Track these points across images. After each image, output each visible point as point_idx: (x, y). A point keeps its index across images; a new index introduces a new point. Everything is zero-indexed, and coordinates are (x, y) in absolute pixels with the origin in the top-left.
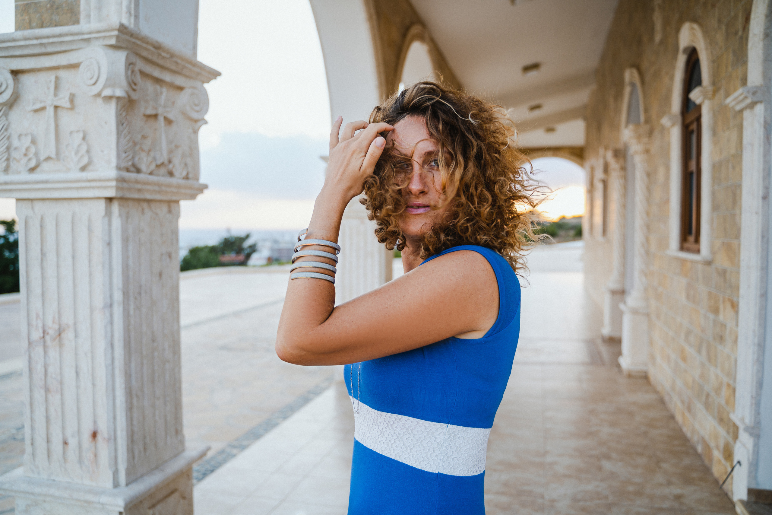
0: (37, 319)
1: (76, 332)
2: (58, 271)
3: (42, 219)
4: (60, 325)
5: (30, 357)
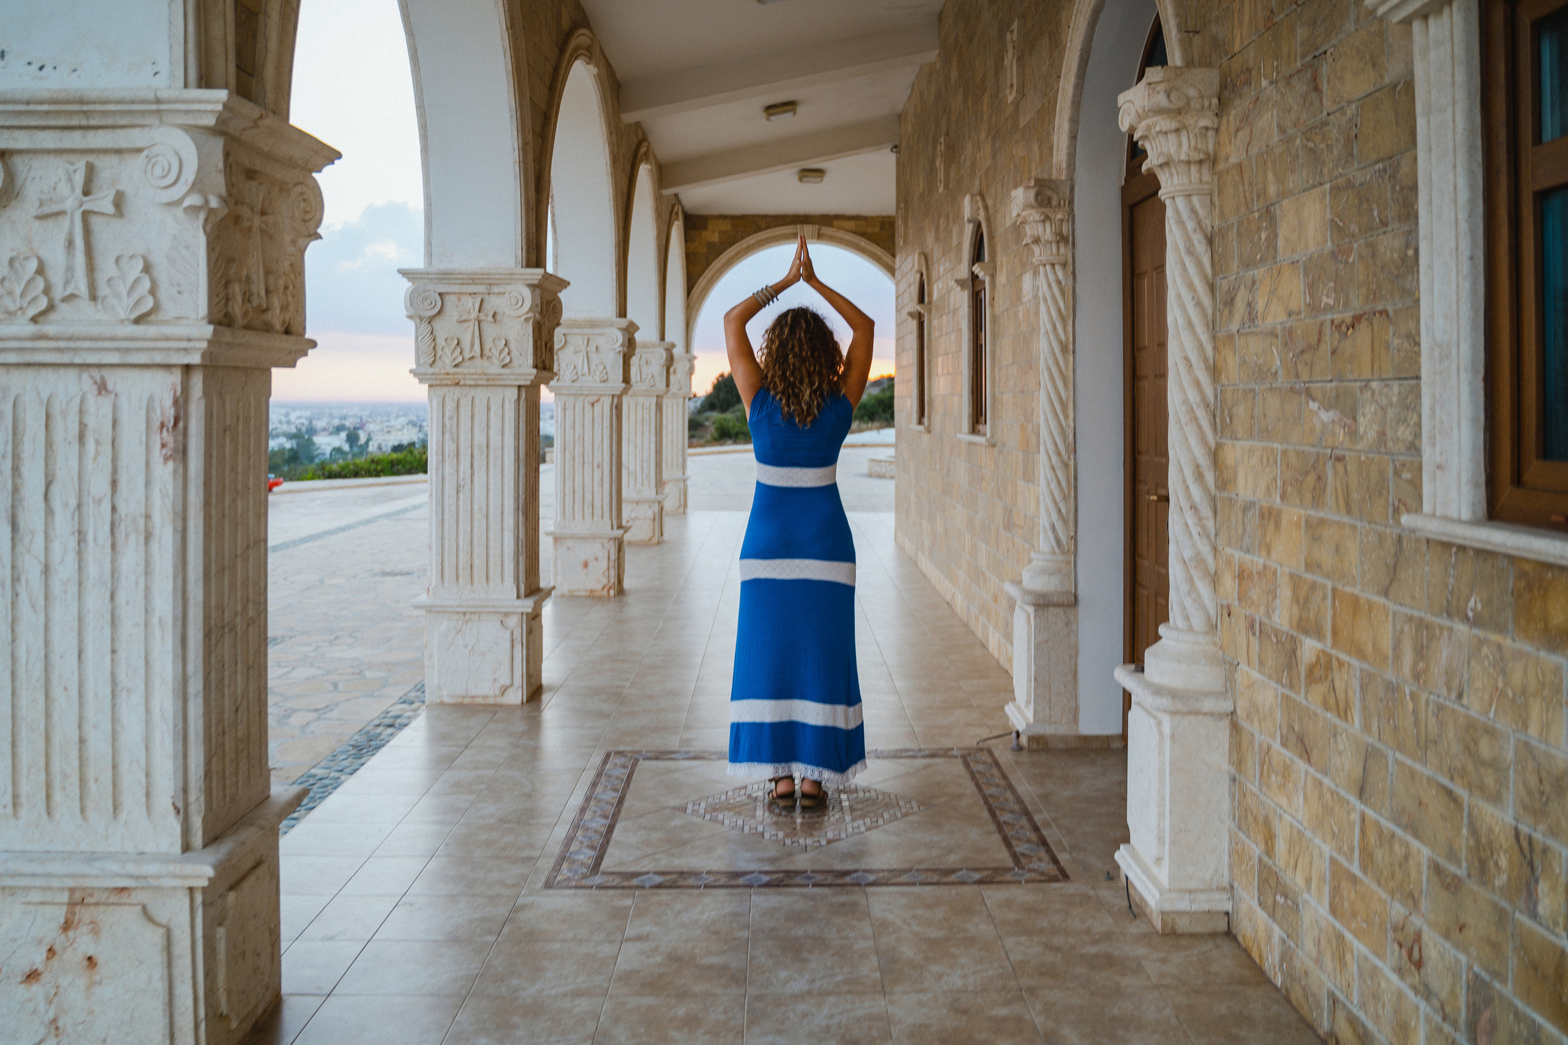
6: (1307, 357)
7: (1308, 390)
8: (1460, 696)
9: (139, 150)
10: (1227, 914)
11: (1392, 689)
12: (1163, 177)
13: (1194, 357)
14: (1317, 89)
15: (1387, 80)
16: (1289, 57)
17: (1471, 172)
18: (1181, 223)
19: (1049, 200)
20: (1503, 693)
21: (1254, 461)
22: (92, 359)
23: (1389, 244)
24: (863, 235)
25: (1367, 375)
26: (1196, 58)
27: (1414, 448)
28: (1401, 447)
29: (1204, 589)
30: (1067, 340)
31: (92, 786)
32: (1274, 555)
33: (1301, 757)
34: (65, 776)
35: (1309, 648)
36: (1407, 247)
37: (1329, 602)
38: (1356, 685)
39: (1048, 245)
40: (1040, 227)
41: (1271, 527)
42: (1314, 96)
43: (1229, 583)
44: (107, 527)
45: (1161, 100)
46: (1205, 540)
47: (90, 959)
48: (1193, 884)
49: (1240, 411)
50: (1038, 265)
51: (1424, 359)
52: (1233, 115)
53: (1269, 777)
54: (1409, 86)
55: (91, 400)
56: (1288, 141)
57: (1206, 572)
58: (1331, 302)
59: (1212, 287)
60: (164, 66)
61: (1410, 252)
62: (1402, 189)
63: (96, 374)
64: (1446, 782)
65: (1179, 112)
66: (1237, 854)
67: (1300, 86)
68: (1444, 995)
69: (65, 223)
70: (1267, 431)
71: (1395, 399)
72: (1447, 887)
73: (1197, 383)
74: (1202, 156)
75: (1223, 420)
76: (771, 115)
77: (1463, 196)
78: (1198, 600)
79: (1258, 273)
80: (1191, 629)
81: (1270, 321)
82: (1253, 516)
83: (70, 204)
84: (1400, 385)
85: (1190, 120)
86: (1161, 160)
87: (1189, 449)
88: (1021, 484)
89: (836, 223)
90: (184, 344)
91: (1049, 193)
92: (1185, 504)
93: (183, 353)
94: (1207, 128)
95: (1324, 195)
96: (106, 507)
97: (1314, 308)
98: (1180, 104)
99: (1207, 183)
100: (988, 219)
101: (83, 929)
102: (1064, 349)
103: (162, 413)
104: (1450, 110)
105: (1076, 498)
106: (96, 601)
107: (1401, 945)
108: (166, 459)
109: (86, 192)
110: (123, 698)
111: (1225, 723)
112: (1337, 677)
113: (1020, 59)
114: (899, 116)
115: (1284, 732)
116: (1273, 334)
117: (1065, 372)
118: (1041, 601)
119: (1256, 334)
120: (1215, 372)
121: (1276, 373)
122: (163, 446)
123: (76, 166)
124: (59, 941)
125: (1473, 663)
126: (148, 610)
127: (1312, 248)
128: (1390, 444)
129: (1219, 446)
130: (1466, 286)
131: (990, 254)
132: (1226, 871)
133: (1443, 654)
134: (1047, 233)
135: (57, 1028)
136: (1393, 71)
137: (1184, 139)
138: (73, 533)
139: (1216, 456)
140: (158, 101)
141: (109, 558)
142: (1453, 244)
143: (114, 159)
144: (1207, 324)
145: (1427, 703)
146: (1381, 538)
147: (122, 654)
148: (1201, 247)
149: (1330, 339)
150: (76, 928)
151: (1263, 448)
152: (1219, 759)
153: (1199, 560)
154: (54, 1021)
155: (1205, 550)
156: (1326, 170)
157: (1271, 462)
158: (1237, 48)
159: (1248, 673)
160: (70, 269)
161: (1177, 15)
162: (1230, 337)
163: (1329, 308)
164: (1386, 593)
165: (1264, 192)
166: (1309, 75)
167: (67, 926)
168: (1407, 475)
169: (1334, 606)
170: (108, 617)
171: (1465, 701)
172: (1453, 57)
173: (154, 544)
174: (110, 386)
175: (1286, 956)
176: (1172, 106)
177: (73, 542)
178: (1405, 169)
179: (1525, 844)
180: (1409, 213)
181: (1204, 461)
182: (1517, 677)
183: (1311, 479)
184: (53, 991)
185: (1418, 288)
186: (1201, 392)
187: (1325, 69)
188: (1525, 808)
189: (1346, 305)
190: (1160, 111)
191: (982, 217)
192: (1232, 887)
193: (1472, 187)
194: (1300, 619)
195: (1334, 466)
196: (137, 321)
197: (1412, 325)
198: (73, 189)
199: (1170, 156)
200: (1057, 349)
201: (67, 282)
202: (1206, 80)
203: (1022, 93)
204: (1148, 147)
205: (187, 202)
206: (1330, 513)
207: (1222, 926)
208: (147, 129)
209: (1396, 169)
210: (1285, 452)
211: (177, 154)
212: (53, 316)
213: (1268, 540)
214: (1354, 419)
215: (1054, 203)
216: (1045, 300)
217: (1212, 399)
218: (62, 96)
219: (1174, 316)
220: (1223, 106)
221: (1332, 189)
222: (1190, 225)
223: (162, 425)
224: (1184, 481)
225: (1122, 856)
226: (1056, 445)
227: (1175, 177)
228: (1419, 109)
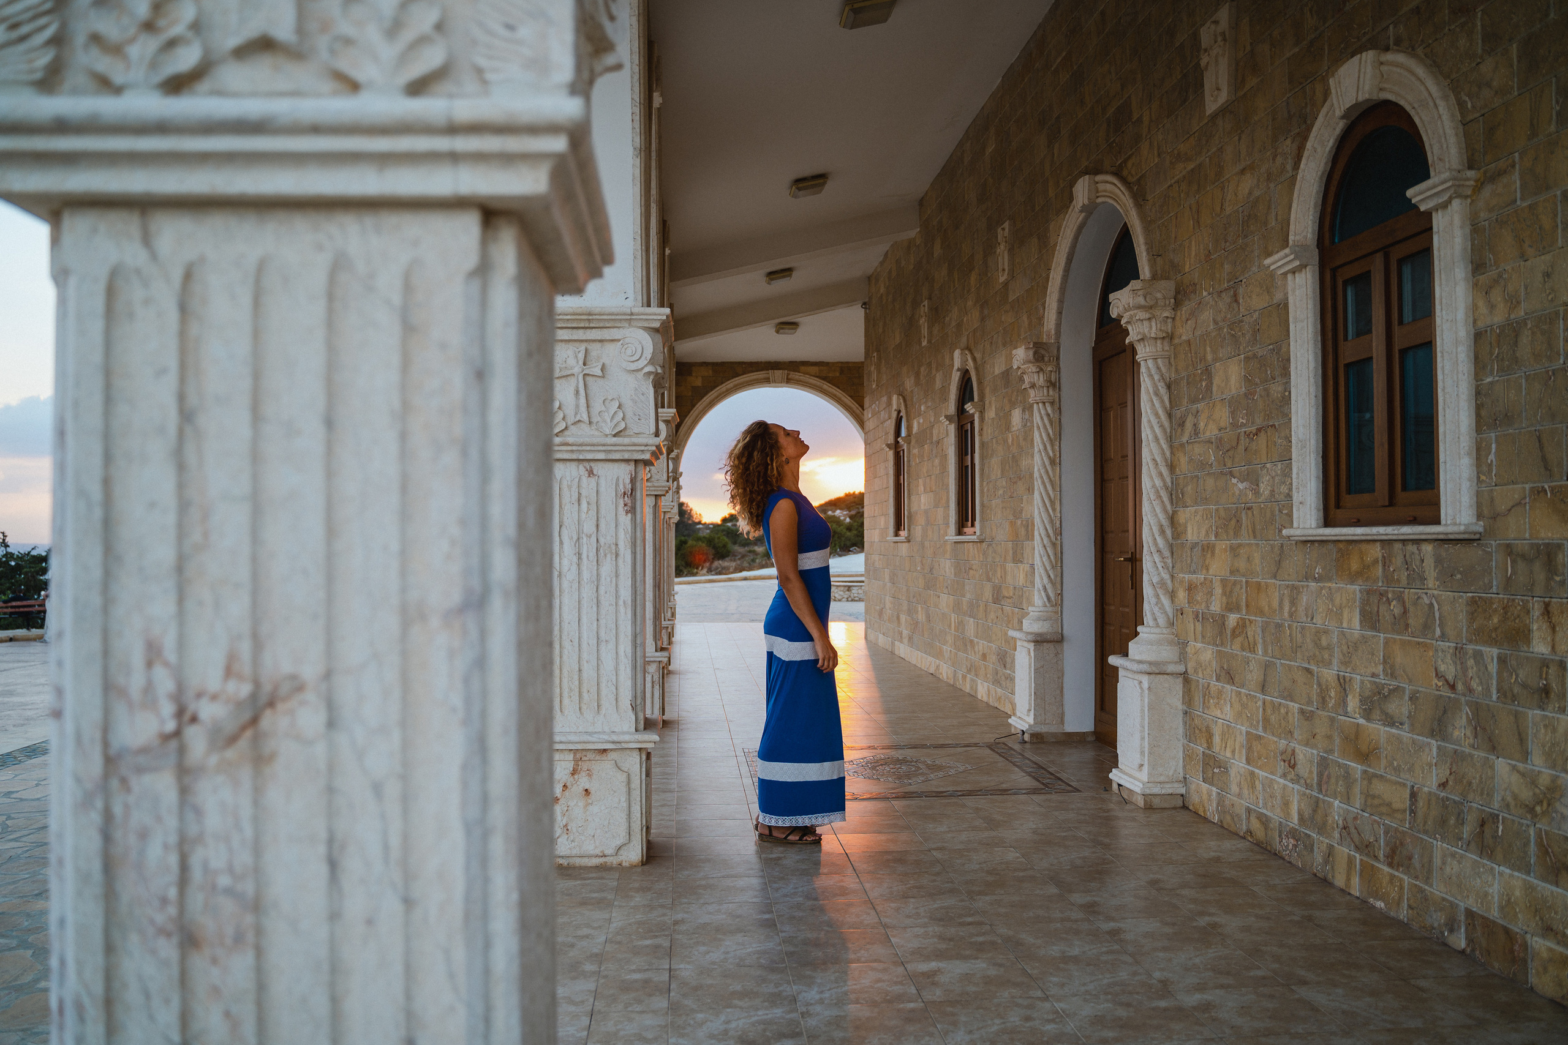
0: (149, 664)
1: (331, 705)
2: (256, 478)
3: (188, 276)
4: (257, 684)
5: (108, 816)
6: (1231, 453)
7: (1231, 472)
8: (1312, 618)
9: (619, 340)
10: (1182, 795)
11: (1279, 626)
12: (1139, 348)
13: (1159, 459)
14: (1236, 301)
15: (1275, 302)
16: (1220, 281)
17: (1316, 354)
18: (1151, 376)
19: (1043, 357)
20: (1332, 610)
21: (1198, 518)
22: (589, 456)
23: (1276, 389)
24: (824, 379)
25: (1264, 460)
26: (1159, 272)
27: (1289, 496)
28: (1282, 497)
29: (1166, 601)
30: (1055, 455)
31: (585, 695)
32: (1211, 572)
33: (1228, 683)
34: (571, 690)
35: (1232, 619)
36: (1285, 391)
37: (1244, 590)
38: (1259, 631)
39: (1041, 389)
40: (1036, 376)
41: (1209, 555)
42: (1235, 305)
43: (1182, 595)
44: (595, 550)
45: (1141, 300)
46: (1166, 571)
47: (586, 790)
48: (1162, 779)
49: (1189, 489)
50: (1033, 403)
51: (1294, 449)
52: (1185, 310)
53: (1209, 702)
54: (1286, 306)
55: (585, 480)
56: (1219, 329)
57: (1167, 591)
58: (1244, 421)
59: (1170, 416)
60: (631, 294)
61: (1287, 394)
62: (1283, 360)
63: (587, 465)
64: (1307, 666)
65: (1151, 307)
66: (1188, 757)
67: (1227, 298)
68: (1306, 775)
69: (573, 381)
70: (1206, 499)
71: (1279, 472)
72: (1307, 719)
73: (1161, 475)
74: (1164, 335)
75: (1178, 496)
76: (772, 280)
77: (1312, 365)
78: (1163, 609)
79: (1200, 406)
80: (1158, 626)
81: (1208, 434)
82: (1197, 551)
83: (576, 370)
84: (1282, 464)
85: (1157, 313)
86: (1139, 337)
87: (1156, 515)
88: (1010, 566)
89: (802, 368)
90: (643, 448)
91: (1043, 352)
92: (1153, 549)
93: (640, 453)
94: (1167, 317)
95: (1241, 361)
96: (594, 539)
97: (1235, 425)
98: (1152, 303)
99: (1167, 351)
100: (976, 369)
101: (583, 774)
102: (1052, 462)
103: (625, 487)
104: (1306, 321)
105: (1062, 566)
106: (588, 592)
107: (1284, 761)
108: (627, 512)
109: (584, 364)
110: (603, 647)
111: (1180, 680)
112: (1249, 629)
113: (1011, 251)
114: (869, 278)
115: (1218, 672)
116: (1210, 442)
117: (1053, 479)
118: (1039, 639)
119: (1199, 442)
120: (1172, 467)
121: (1212, 464)
122: (625, 505)
123: (579, 349)
124: (570, 780)
125: (1318, 600)
126: (617, 597)
127: (1234, 391)
128: (1277, 496)
129: (1174, 513)
130: (1313, 410)
131: (979, 395)
132: (1181, 770)
133: (1304, 599)
134: (1041, 380)
135: (567, 830)
136: (1278, 297)
137: (1153, 324)
138: (575, 554)
139: (1172, 519)
140: (632, 314)
141: (596, 568)
142: (1307, 390)
143: (598, 345)
144: (1167, 439)
145: (1297, 628)
146: (1272, 547)
147: (602, 622)
148: (1163, 391)
149: (1244, 442)
150: (579, 773)
151: (1204, 509)
152: (1176, 701)
153: (1162, 583)
154: (566, 826)
155: (1166, 577)
156: (1241, 348)
157: (1209, 516)
158: (1187, 270)
159: (1194, 646)
160: (577, 406)
161: (1146, 244)
162: (1182, 445)
163: (1243, 425)
164: (1275, 577)
165: (1203, 359)
166: (1232, 292)
167: (574, 773)
168: (1285, 512)
169: (1247, 591)
170: (595, 600)
171: (1314, 621)
172: (1307, 295)
173: (620, 561)
174: (595, 473)
175: (1221, 802)
176: (1147, 304)
177: (575, 559)
178: (1284, 349)
179: (1342, 681)
180: (1286, 373)
181: (1165, 522)
182: (1337, 601)
183: (1233, 522)
184: (566, 809)
185: (1291, 413)
186: (1164, 480)
187: (1241, 291)
188: (1341, 663)
189: (1253, 423)
190: (1139, 307)
191: (970, 365)
192: (1185, 778)
193: (1316, 361)
194: (1227, 603)
195: (1246, 513)
196: (615, 436)
197: (1287, 431)
198: (578, 362)
199: (1144, 334)
200: (1047, 463)
201: (576, 414)
202: (1166, 287)
203: (1012, 276)
204: (1130, 328)
205: (647, 369)
206: (1245, 539)
207: (1180, 803)
208: (621, 329)
209: (1280, 350)
210: (1217, 510)
211: (640, 343)
212: (566, 433)
213: (1207, 563)
214: (1258, 485)
215: (1046, 359)
216: (1038, 428)
217: (1170, 484)
218: (579, 311)
219: (1146, 433)
220: (1177, 305)
221: (1245, 358)
222: (1156, 377)
223: (625, 493)
224: (1153, 535)
225: (1115, 775)
226: (1047, 530)
227: (1147, 347)
228: (1291, 319)
